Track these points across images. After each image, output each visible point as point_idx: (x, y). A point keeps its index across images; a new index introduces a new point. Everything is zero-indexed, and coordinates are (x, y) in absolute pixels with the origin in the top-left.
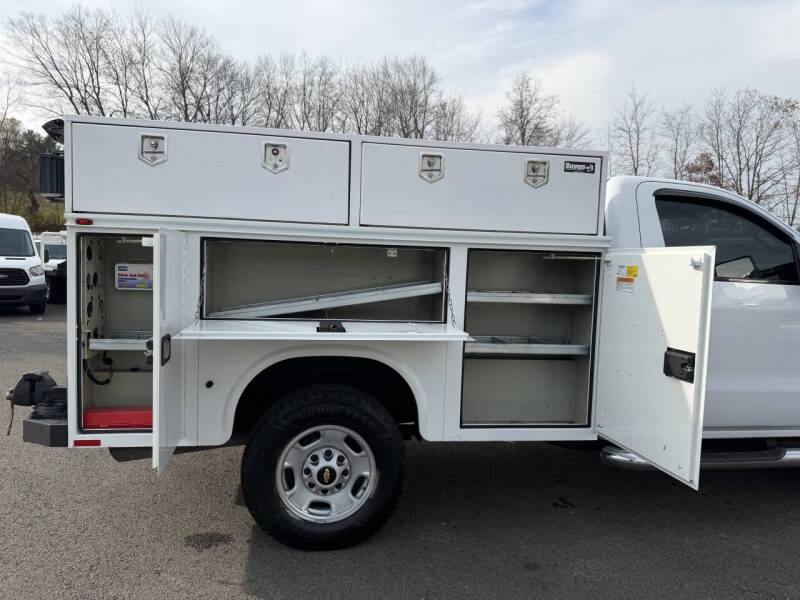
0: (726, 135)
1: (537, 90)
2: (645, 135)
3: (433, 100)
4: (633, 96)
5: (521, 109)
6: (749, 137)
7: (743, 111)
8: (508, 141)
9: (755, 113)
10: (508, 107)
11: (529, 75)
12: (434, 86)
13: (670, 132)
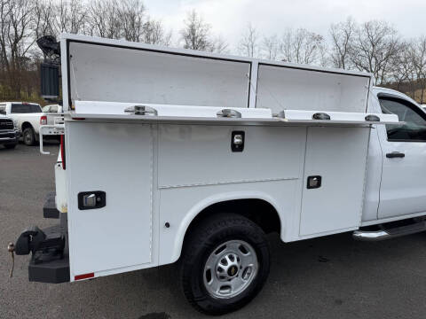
0: (292, 51)
1: (201, 20)
2: (256, 49)
3: (144, 21)
4: (250, 28)
5: (193, 30)
6: (302, 52)
7: (299, 40)
8: (187, 47)
9: (305, 41)
10: (186, 28)
11: (196, 11)
12: (144, 12)
13: (267, 48)
